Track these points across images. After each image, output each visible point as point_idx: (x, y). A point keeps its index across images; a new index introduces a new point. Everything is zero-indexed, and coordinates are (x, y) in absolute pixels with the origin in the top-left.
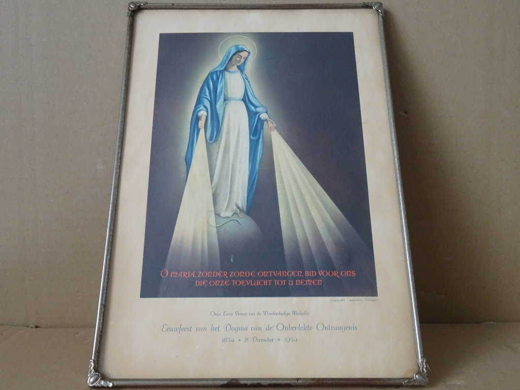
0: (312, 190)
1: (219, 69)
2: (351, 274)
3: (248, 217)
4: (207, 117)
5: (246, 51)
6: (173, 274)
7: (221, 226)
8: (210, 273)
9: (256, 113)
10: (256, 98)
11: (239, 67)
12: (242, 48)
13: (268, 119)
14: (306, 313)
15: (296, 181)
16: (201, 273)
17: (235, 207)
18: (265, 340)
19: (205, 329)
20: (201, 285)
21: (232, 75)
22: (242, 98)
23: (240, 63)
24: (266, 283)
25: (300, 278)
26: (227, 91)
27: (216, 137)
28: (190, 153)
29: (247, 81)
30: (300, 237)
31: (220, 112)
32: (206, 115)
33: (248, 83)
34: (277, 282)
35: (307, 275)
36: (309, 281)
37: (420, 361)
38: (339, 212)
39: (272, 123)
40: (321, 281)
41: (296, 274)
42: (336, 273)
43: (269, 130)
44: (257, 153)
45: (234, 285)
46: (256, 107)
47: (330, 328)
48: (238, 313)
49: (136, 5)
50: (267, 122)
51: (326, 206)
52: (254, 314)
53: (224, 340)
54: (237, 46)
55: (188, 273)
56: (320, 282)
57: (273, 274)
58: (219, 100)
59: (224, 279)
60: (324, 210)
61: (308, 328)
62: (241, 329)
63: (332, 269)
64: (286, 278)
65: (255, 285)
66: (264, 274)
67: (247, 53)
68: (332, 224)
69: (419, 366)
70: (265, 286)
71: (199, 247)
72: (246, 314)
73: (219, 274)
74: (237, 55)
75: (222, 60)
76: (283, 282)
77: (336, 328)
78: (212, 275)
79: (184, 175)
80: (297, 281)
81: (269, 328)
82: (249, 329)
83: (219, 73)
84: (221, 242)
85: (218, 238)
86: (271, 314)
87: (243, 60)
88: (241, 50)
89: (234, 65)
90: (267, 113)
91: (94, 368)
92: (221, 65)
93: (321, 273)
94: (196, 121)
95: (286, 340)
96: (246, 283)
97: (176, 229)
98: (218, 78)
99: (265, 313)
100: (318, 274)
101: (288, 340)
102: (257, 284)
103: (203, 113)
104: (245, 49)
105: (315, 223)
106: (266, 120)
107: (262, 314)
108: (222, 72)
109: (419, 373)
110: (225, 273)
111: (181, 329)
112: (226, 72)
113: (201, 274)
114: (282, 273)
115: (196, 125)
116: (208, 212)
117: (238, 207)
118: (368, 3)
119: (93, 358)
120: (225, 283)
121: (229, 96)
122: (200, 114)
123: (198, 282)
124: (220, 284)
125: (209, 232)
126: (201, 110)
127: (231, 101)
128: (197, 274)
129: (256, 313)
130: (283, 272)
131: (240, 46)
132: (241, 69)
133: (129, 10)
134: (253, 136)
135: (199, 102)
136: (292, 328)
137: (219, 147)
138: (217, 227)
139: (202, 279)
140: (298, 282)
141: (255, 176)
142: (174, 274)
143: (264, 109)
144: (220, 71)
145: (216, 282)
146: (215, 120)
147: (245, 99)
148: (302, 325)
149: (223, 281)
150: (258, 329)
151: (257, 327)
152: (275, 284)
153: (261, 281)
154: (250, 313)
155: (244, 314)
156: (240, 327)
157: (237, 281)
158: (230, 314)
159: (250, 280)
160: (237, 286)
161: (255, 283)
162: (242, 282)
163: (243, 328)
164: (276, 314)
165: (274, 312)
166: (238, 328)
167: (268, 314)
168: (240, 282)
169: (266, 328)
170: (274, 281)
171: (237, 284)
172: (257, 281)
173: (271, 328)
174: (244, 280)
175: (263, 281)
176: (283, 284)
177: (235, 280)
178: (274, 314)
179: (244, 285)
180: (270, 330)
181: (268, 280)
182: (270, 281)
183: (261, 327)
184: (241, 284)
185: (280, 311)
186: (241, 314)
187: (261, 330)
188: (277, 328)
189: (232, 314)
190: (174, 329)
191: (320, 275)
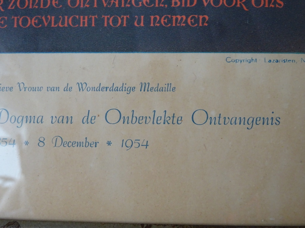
14: (170, 88)
18: (79, 144)
24: (84, 21)
25: (160, 12)
34: (108, 19)
35: (176, 3)
36: (179, 17)
40: (207, 17)
41: (152, 1)
45: (15, 26)
47: (221, 120)
48: (23, 87)
52: (58, 89)
56: (204, 19)
57: (100, 2)
61: (174, 120)
62: (30, 119)
65: (60, 25)
70: (84, 28)
72: (40, 89)
76: (122, 19)
77: (234, 121)
80: (152, 17)
81: (89, 119)
82: (47, 121)
86: (94, 89)
95: (124, 143)
96: (40, 22)
99: (82, 87)
100: (200, 1)
101: (129, 144)
102: (66, 25)
107: (75, 88)
129: (62, 86)
136: (138, 120)
140: (155, 19)
148: (160, 113)
150: (65, 120)
151: (63, 117)
152: (104, 24)
153: (74, 17)
154: (48, 87)
155: (37, 89)
156: (27, 117)
157: (22, 18)
158: (8, 88)
159: (51, 16)
160: (22, 28)
161: (61, 21)
162: (33, 19)
163: (34, 119)
164: (105, 89)
165: (100, 84)
166: (23, 117)
167: (88, 90)
168: (29, 20)
169: (83, 118)
170: (102, 16)
171: (22, 24)
172: (66, 17)
173: (93, 118)
174: (38, 16)
175: (77, 17)
176: (122, 22)
177: (19, 17)
178: (100, 89)
179: (36, 27)
180: (91, 123)
181: (90, 16)
182: (93, 17)
183: (72, 117)
184: (31, 24)
185: (113, 83)
186: (30, 89)
187: (71, 123)
188: (106, 119)
189: (11, 88)
191: (205, 4)
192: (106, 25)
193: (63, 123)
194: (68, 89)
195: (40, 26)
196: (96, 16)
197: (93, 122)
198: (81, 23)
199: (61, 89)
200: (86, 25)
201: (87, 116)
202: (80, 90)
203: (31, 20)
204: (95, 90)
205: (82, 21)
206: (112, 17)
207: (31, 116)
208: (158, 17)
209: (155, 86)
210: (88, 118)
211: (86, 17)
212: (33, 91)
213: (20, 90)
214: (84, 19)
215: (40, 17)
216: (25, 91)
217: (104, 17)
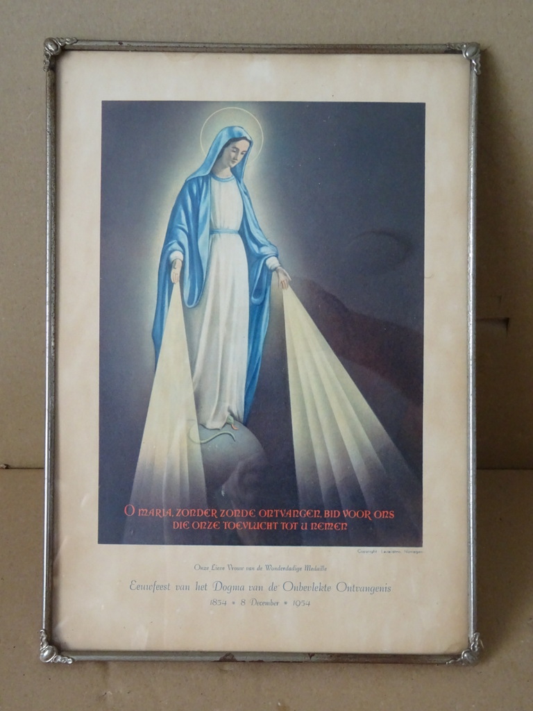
0: (341, 388)
1: (201, 174)
2: (389, 515)
3: (246, 429)
4: (184, 262)
5: (245, 138)
6: (141, 511)
7: (207, 442)
8: (193, 511)
9: (261, 257)
10: (260, 229)
11: (233, 170)
12: (240, 134)
13: (279, 268)
14: (323, 568)
15: (317, 374)
16: (180, 510)
17: (227, 414)
18: (267, 604)
19: (187, 588)
21: (223, 184)
22: (238, 229)
23: (237, 162)
24: (269, 526)
25: (317, 520)
26: (214, 214)
27: (197, 299)
28: (158, 325)
29: (246, 197)
30: (319, 461)
31: (204, 254)
32: (182, 259)
33: (248, 201)
34: (285, 525)
35: (327, 515)
36: (329, 524)
37: (472, 636)
38: (379, 424)
39: (286, 275)
40: (346, 524)
41: (313, 514)
42: (368, 513)
43: (281, 287)
44: (261, 326)
45: (226, 528)
46: (260, 246)
47: (354, 588)
48: (231, 567)
49: (57, 45)
50: (277, 272)
51: (359, 414)
52: (253, 569)
53: (214, 602)
54: (231, 129)
55: (162, 511)
56: (344, 525)
57: (279, 514)
58: (201, 233)
59: (212, 519)
60: (356, 420)
61: (325, 588)
62: (236, 588)
63: (363, 507)
64: (297, 520)
65: (255, 528)
66: (268, 513)
67: (248, 144)
68: (367, 442)
69: (469, 641)
70: (269, 530)
71: (177, 473)
72: (242, 569)
73: (206, 513)
74: (230, 147)
75: (206, 155)
76: (294, 525)
77: (362, 590)
78: (196, 513)
79: (152, 362)
80: (312, 524)
81: (273, 588)
82: (247, 588)
83: (201, 181)
84: (207, 466)
85: (203, 460)
86: (276, 569)
87: (240, 157)
88: (237, 136)
89: (225, 167)
90: (277, 256)
91: (47, 640)
92: (204, 166)
93: (347, 513)
94: (166, 269)
95: (295, 603)
96: (242, 525)
97: (143, 446)
98: (200, 191)
99: (268, 567)
100: (342, 514)
101: (298, 603)
102: (258, 528)
103: (177, 256)
104: (245, 135)
105: (343, 440)
106: (275, 269)
107: (264, 568)
108: (206, 178)
109: (469, 651)
110: (214, 512)
111: (155, 587)
112: (212, 179)
113: (181, 512)
114: (292, 512)
115: (167, 276)
116: (189, 420)
117: (232, 415)
118: (455, 44)
119: (44, 628)
120: (214, 525)
121: (218, 225)
122: (173, 256)
123: (176, 524)
124: (207, 526)
125: (190, 451)
126: (173, 250)
127: (221, 234)
128: (174, 513)
129: (256, 567)
130: (294, 511)
131: (237, 130)
132: (237, 174)
133: (47, 56)
134: (255, 297)
135: (170, 235)
136: (304, 588)
137: (203, 314)
138: (201, 444)
139: (182, 519)
140: (314, 525)
141: (258, 364)
142: (143, 512)
143: (272, 250)
144: (203, 177)
145: (202, 523)
146: (196, 268)
147: (244, 230)
149: (211, 523)
150: (258, 589)
151: (257, 586)
153: (263, 523)
154: (247, 568)
155: (240, 569)
156: (234, 586)
157: (230, 523)
158: (221, 568)
159: (248, 522)
160: (230, 529)
161: (255, 526)
162: (237, 524)
163: (238, 587)
164: (283, 569)
165: (280, 566)
166: (231, 587)
167: (273, 569)
168: (235, 525)
169: (270, 587)
170: (281, 523)
172: (258, 523)
173: (276, 587)
175: (265, 523)
176: (294, 527)
178: (280, 569)
179: (239, 529)
181: (273, 523)
182: (275, 523)
183: (262, 586)
184: (236, 527)
185: (288, 565)
186: (235, 569)
187: (262, 590)
188: (284, 588)
189: (224, 568)
190: (146, 587)
191: (345, 516)
192: (283, 528)
193: (256, 590)
194: (260, 569)
196: (277, 523)
197: (275, 589)
199: (256, 569)
201: (272, 586)
206: (287, 524)
207: (236, 586)
208: (316, 524)
209: (314, 567)
211: (271, 523)
212: (238, 570)
213: (229, 570)
214: (269, 524)
215: (241, 523)
216: (232, 570)
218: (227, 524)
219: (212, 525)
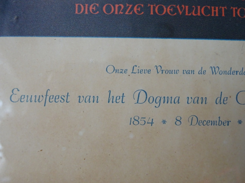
18: (213, 123)
19: (96, 100)
20: (86, 12)
24: (215, 11)
34: (236, 11)
45: (152, 13)
48: (160, 70)
52: (193, 72)
53: (135, 121)
62: (167, 100)
65: (194, 14)
72: (176, 72)
81: (222, 100)
82: (183, 100)
86: (225, 72)
96: (176, 10)
99: (213, 70)
102: (199, 14)
107: (209, 71)
111: (48, 98)
120: (135, 9)
123: (79, 6)
124: (125, 10)
145: (117, 6)
149: (131, 6)
150: (200, 101)
151: (198, 98)
152: (232, 15)
153: (206, 7)
154: (184, 70)
155: (173, 72)
156: (164, 97)
157: (158, 6)
158: (146, 71)
159: (185, 5)
160: (158, 15)
161: (194, 10)
162: (169, 8)
163: (171, 99)
164: (235, 73)
165: (231, 68)
166: (161, 98)
167: (221, 73)
168: (165, 9)
169: (217, 99)
170: (230, 8)
171: (158, 12)
172: (199, 7)
173: (225, 99)
174: (173, 5)
175: (209, 7)
177: (155, 5)
178: (231, 72)
179: (172, 15)
180: (224, 104)
181: (220, 7)
182: (223, 8)
183: (206, 98)
184: (167, 12)
185: (243, 68)
186: (167, 72)
187: (206, 104)
188: (237, 100)
189: (149, 71)
190: (33, 99)
192: (234, 16)
193: (198, 103)
194: (202, 73)
195: (176, 14)
196: (226, 7)
197: (225, 102)
198: (213, 13)
199: (196, 72)
200: (217, 15)
201: (220, 97)
202: (213, 73)
203: (167, 8)
204: (227, 73)
205: (213, 11)
206: (240, 9)
207: (168, 97)
210: (220, 99)
211: (217, 8)
212: (170, 73)
213: (158, 73)
214: (215, 9)
215: (175, 6)
216: (162, 73)
217: (233, 9)
218: (154, 8)
219: (132, 9)
